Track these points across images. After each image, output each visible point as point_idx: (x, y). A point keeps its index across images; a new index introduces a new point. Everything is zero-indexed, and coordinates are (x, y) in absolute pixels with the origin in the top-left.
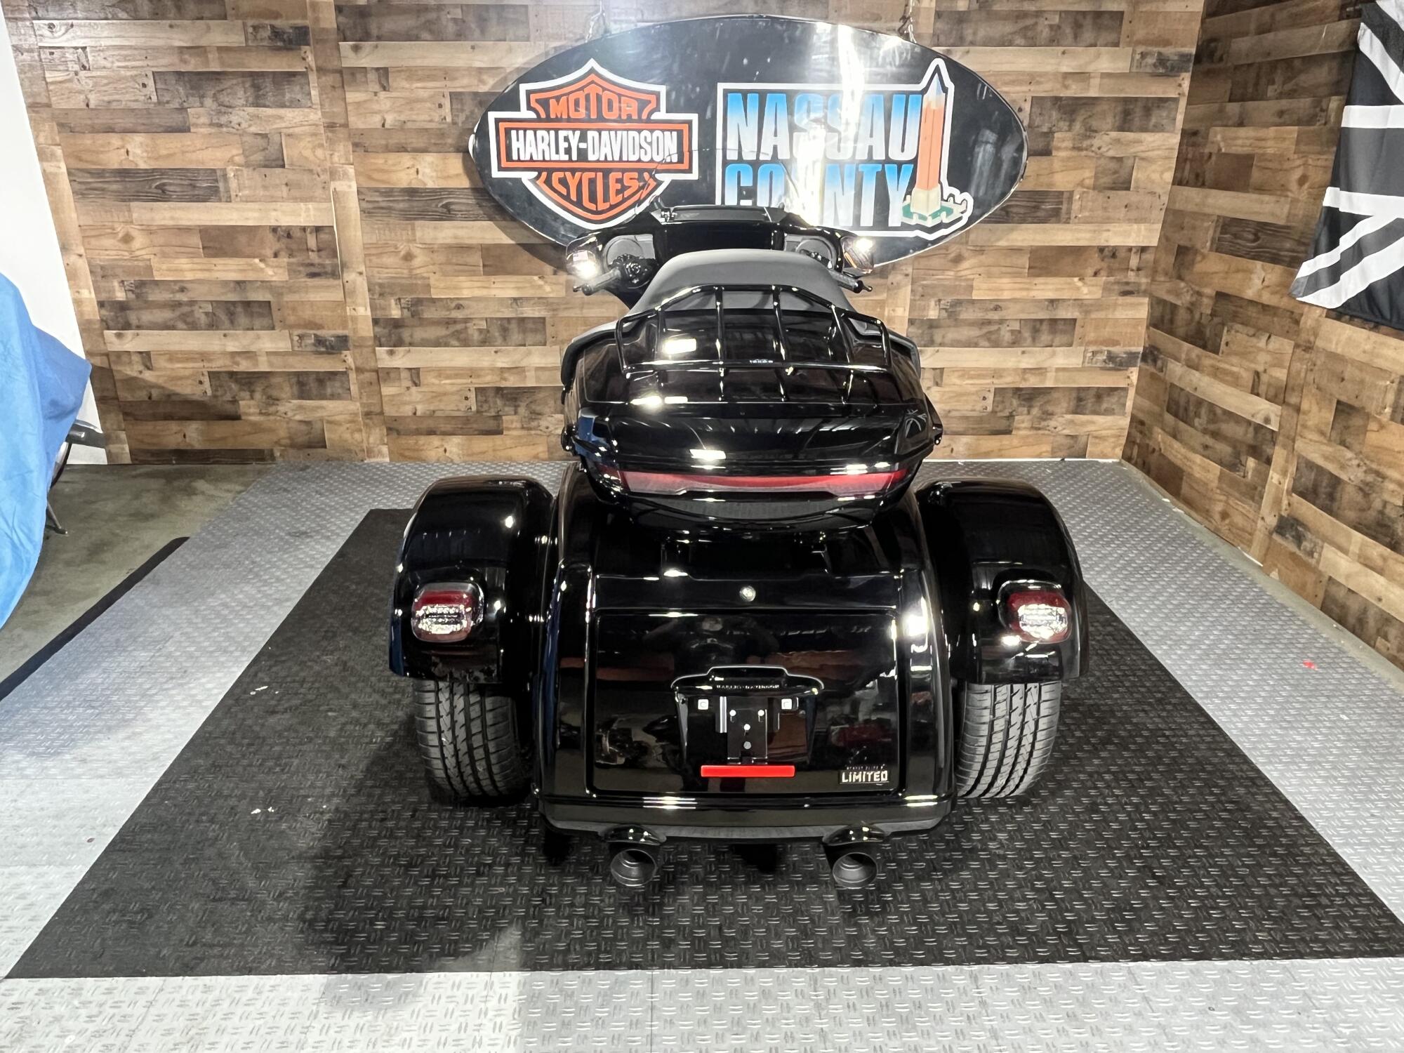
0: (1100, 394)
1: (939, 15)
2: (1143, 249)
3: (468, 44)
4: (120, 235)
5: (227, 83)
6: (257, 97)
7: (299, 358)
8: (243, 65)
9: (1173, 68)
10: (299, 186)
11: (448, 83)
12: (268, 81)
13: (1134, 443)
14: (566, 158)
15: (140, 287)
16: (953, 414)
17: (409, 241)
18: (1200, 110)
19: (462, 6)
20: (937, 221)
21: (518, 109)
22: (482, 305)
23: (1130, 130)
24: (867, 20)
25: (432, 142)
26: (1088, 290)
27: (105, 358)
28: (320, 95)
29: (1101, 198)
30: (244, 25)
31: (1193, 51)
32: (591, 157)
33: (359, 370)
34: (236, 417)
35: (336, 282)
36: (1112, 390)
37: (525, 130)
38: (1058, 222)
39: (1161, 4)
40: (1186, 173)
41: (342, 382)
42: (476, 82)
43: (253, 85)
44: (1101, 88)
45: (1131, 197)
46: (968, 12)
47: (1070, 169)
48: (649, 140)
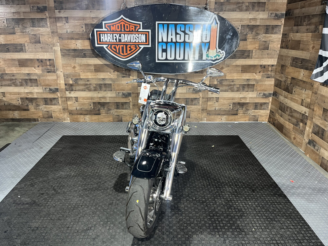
0: (262, 104)
1: (216, 3)
2: (273, 65)
3: (89, 11)
5: (25, 21)
6: (33, 25)
7: (45, 94)
8: (30, 17)
9: (279, 17)
10: (45, 49)
11: (84, 21)
12: (36, 20)
13: (271, 117)
14: (116, 41)
15: (2, 75)
16: (221, 110)
17: (74, 63)
18: (287, 28)
19: (88, 1)
20: (216, 58)
21: (103, 28)
22: (94, 80)
23: (268, 34)
24: (197, 5)
25: (80, 37)
26: (258, 76)
28: (50, 24)
29: (261, 52)
30: (30, 6)
31: (285, 12)
32: (122, 41)
33: (61, 97)
34: (28, 110)
35: (55, 74)
36: (265, 103)
37: (104, 34)
38: (249, 58)
39: (275, 0)
40: (284, 46)
41: (57, 101)
42: (91, 21)
43: (32, 22)
44: (260, 23)
45: (269, 51)
46: (224, 2)
47: (252, 44)
48: (138, 37)
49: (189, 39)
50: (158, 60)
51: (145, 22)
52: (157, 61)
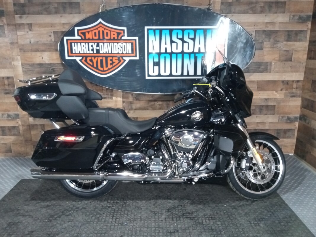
0: (286, 131)
1: (222, 3)
2: (298, 81)
3: (59, 15)
9: (304, 20)
10: (2, 63)
11: (53, 28)
14: (92, 52)
18: (315, 34)
19: (57, 3)
23: (290, 41)
24: (198, 5)
25: (48, 48)
26: (278, 95)
28: (9, 33)
29: (282, 64)
31: (311, 14)
32: (101, 52)
33: (23, 126)
36: (290, 130)
37: (77, 43)
38: (267, 72)
41: (17, 130)
42: (62, 28)
44: (279, 27)
45: (292, 63)
46: (232, 2)
47: (270, 54)
48: (121, 46)
49: (188, 49)
50: (149, 76)
52: (147, 78)
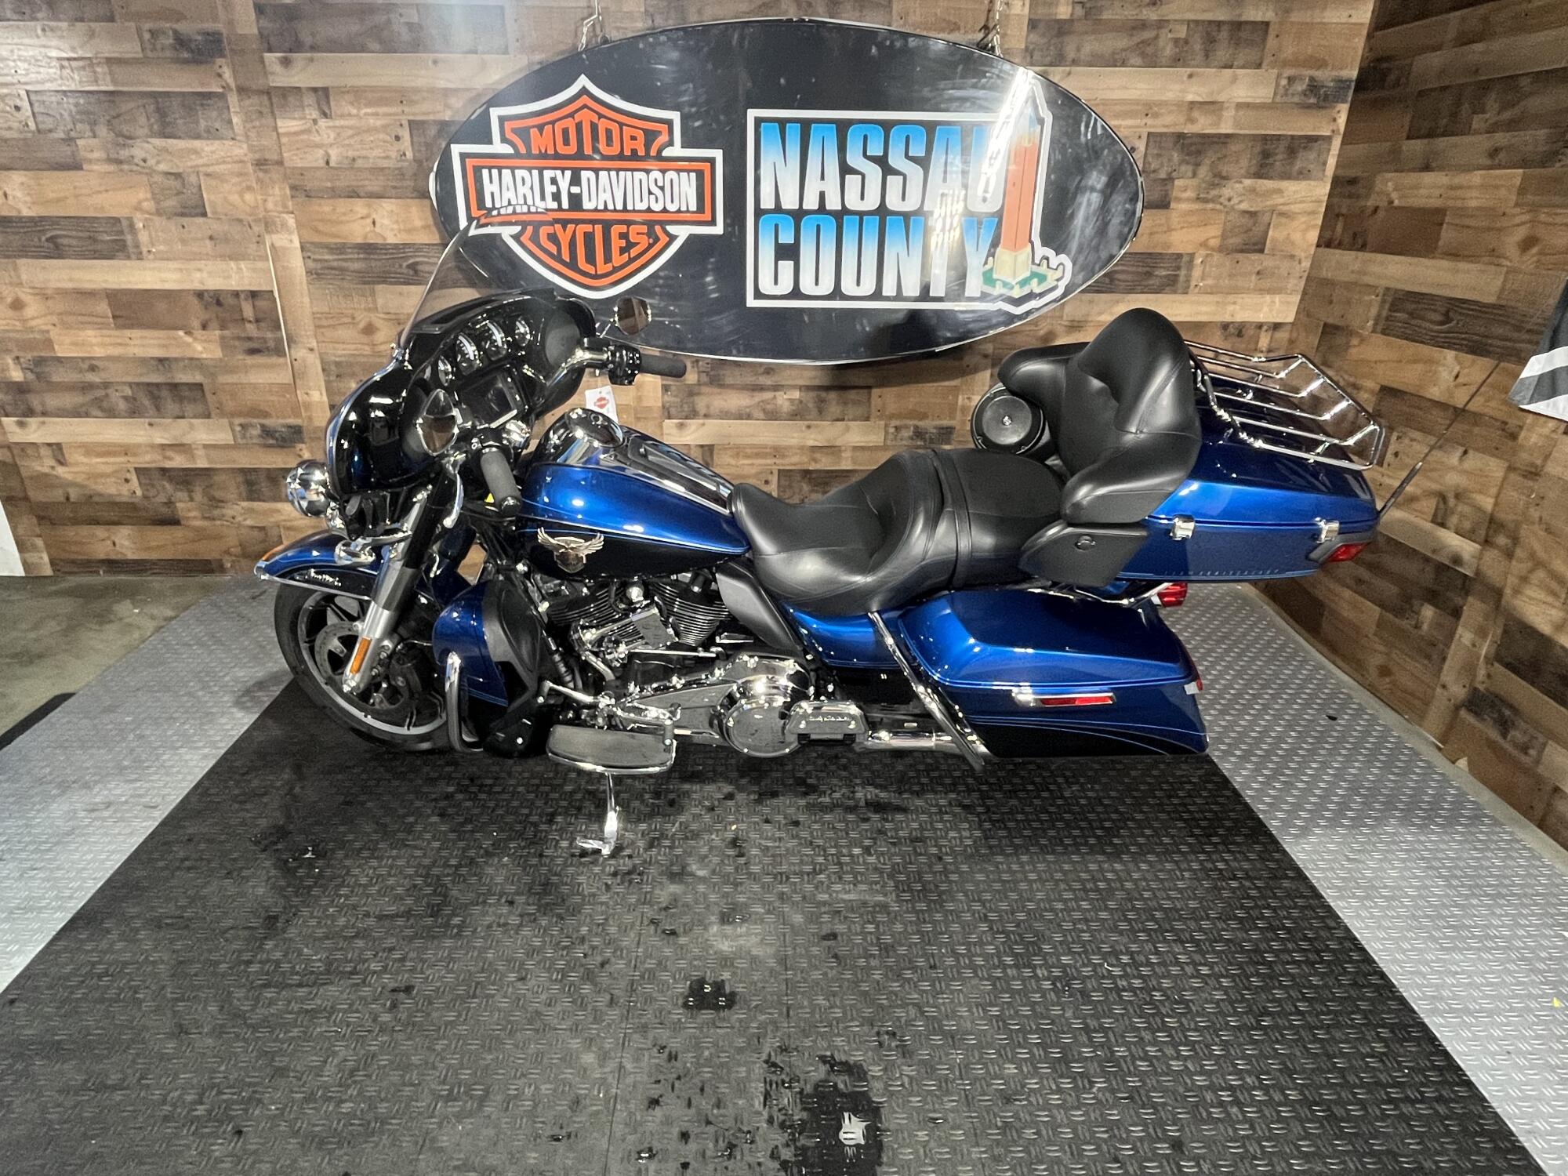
1: (1033, 24)
2: (1276, 326)
3: (429, 57)
4: (9, 300)
5: (126, 106)
6: (164, 125)
7: (244, 452)
8: (144, 83)
9: (1326, 97)
10: (227, 240)
11: (407, 110)
12: (175, 103)
14: (555, 205)
15: (41, 365)
17: (369, 310)
18: (1360, 150)
19: (418, 6)
20: (1026, 291)
21: (490, 142)
23: (1271, 178)
24: (942, 30)
25: (390, 184)
27: (5, 451)
28: (244, 123)
29: (1228, 262)
30: (139, 30)
31: (1354, 74)
32: (587, 205)
34: (176, 522)
35: (281, 360)
37: (500, 169)
38: (1175, 292)
39: (1317, 12)
40: (1338, 232)
42: (439, 108)
43: (158, 110)
44: (1237, 124)
45: (1265, 261)
46: (1071, 21)
47: (1191, 225)
48: (660, 184)
49: (903, 198)
50: (758, 295)
51: (694, 110)
52: (751, 302)
